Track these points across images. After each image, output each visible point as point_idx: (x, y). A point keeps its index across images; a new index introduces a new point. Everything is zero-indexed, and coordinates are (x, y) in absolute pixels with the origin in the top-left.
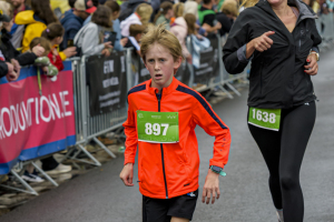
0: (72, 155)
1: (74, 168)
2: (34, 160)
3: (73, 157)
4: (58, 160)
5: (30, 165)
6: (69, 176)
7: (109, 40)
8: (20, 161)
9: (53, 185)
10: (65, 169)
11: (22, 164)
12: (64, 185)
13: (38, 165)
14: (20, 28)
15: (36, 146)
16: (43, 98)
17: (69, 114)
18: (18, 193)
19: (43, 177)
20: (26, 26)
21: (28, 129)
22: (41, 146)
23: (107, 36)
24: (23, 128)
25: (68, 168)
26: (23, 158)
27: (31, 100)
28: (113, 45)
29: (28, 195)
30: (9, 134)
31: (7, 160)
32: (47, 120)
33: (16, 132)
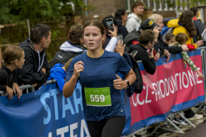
0: (202, 108)
1: (204, 116)
2: (180, 111)
3: (204, 109)
4: (194, 112)
6: (202, 121)
8: (172, 112)
9: (193, 127)
10: (199, 117)
11: (173, 115)
12: (199, 126)
13: (182, 115)
15: (181, 102)
16: (184, 73)
17: (201, 82)
18: (171, 132)
19: (186, 122)
20: (173, 28)
21: (176, 92)
22: (185, 103)
24: (173, 92)
25: (201, 116)
26: (174, 110)
27: (177, 75)
29: (178, 133)
30: (164, 96)
31: (164, 113)
32: (186, 87)
33: (168, 94)
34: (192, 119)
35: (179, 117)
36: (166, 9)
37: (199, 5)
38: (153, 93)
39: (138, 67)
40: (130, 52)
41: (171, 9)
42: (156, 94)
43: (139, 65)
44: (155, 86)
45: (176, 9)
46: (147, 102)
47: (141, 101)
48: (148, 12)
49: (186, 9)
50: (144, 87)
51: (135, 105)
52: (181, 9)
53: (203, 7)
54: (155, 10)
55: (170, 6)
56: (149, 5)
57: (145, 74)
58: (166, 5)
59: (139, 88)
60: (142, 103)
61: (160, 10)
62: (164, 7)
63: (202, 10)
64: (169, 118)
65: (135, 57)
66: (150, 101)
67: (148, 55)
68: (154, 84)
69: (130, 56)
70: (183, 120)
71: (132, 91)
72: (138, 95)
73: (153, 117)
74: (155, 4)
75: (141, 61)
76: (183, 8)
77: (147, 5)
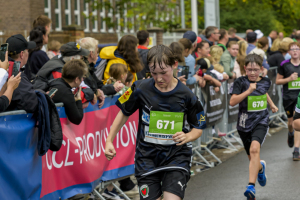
2: (114, 181)
5: (111, 185)
7: (182, 74)
8: (102, 181)
11: (103, 184)
13: (117, 186)
14: (103, 62)
15: (117, 167)
19: (122, 197)
20: (108, 60)
22: (121, 168)
23: (181, 70)
26: (104, 179)
28: (186, 78)
30: (92, 157)
31: (91, 181)
32: (125, 145)
33: (98, 155)
34: (130, 192)
35: (111, 189)
36: (103, 30)
37: (152, 27)
38: (76, 151)
39: (56, 112)
40: (46, 90)
41: (111, 31)
42: (81, 154)
43: (59, 110)
44: (80, 142)
45: (118, 31)
46: (67, 164)
47: (58, 162)
48: (77, 32)
49: (132, 31)
50: (64, 143)
51: (50, 167)
52: (126, 31)
53: (157, 31)
54: (87, 30)
55: (109, 26)
56: (79, 23)
57: (67, 124)
58: (104, 24)
59: (56, 144)
60: (59, 166)
61: (95, 30)
62: (100, 27)
63: (155, 34)
64: (98, 190)
65: (54, 97)
66: (71, 163)
67: (73, 95)
68: (79, 139)
69: (46, 96)
70: (117, 193)
71: (45, 148)
72: (54, 153)
73: (74, 187)
74: (88, 21)
75: (61, 104)
76: (129, 31)
77: (76, 23)
